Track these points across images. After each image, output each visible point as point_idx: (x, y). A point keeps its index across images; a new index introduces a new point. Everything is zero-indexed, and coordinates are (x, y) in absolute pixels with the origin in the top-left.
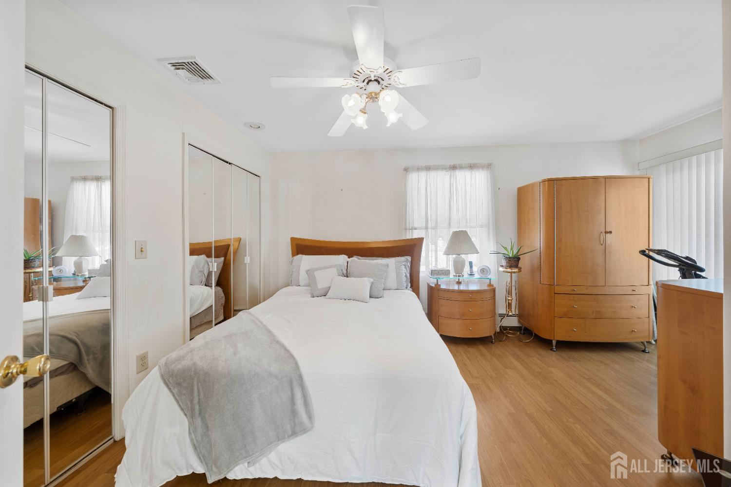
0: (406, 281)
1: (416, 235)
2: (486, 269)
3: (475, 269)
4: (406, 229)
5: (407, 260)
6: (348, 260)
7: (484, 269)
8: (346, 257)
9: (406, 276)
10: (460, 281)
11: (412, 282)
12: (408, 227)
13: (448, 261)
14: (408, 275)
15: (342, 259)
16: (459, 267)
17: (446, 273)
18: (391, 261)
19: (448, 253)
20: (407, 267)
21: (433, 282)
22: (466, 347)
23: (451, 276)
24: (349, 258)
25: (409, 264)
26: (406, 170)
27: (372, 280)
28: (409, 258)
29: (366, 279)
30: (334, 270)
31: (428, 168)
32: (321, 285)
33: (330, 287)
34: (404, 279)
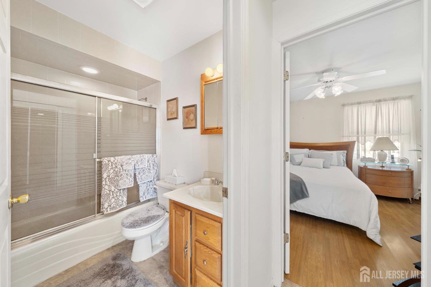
0: (343, 163)
1: (351, 139)
2: (404, 160)
3: (396, 160)
4: (343, 136)
5: (344, 152)
6: (309, 151)
7: (403, 159)
8: (308, 150)
9: (343, 160)
10: (383, 165)
11: (347, 164)
12: (344, 135)
13: (374, 154)
14: (345, 160)
15: (306, 151)
16: (382, 158)
17: (373, 160)
18: (334, 153)
19: (373, 149)
20: (344, 156)
21: (362, 164)
22: (386, 202)
23: (376, 162)
24: (310, 150)
25: (345, 155)
26: (344, 105)
27: (324, 160)
28: (346, 152)
29: (321, 159)
30: (303, 155)
31: (359, 103)
32: (298, 160)
33: (302, 162)
34: (342, 162)
